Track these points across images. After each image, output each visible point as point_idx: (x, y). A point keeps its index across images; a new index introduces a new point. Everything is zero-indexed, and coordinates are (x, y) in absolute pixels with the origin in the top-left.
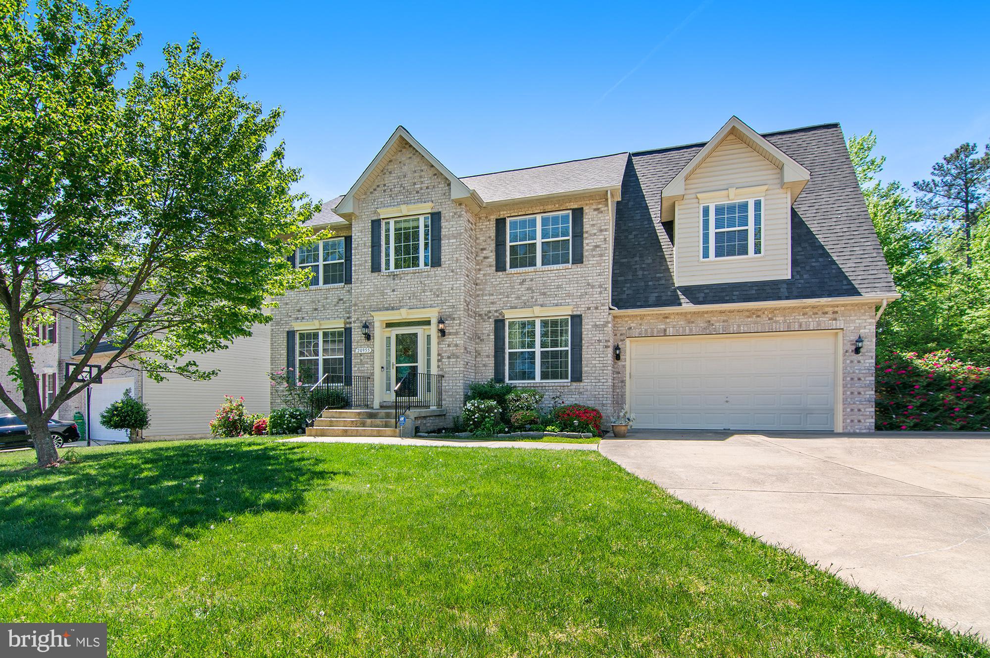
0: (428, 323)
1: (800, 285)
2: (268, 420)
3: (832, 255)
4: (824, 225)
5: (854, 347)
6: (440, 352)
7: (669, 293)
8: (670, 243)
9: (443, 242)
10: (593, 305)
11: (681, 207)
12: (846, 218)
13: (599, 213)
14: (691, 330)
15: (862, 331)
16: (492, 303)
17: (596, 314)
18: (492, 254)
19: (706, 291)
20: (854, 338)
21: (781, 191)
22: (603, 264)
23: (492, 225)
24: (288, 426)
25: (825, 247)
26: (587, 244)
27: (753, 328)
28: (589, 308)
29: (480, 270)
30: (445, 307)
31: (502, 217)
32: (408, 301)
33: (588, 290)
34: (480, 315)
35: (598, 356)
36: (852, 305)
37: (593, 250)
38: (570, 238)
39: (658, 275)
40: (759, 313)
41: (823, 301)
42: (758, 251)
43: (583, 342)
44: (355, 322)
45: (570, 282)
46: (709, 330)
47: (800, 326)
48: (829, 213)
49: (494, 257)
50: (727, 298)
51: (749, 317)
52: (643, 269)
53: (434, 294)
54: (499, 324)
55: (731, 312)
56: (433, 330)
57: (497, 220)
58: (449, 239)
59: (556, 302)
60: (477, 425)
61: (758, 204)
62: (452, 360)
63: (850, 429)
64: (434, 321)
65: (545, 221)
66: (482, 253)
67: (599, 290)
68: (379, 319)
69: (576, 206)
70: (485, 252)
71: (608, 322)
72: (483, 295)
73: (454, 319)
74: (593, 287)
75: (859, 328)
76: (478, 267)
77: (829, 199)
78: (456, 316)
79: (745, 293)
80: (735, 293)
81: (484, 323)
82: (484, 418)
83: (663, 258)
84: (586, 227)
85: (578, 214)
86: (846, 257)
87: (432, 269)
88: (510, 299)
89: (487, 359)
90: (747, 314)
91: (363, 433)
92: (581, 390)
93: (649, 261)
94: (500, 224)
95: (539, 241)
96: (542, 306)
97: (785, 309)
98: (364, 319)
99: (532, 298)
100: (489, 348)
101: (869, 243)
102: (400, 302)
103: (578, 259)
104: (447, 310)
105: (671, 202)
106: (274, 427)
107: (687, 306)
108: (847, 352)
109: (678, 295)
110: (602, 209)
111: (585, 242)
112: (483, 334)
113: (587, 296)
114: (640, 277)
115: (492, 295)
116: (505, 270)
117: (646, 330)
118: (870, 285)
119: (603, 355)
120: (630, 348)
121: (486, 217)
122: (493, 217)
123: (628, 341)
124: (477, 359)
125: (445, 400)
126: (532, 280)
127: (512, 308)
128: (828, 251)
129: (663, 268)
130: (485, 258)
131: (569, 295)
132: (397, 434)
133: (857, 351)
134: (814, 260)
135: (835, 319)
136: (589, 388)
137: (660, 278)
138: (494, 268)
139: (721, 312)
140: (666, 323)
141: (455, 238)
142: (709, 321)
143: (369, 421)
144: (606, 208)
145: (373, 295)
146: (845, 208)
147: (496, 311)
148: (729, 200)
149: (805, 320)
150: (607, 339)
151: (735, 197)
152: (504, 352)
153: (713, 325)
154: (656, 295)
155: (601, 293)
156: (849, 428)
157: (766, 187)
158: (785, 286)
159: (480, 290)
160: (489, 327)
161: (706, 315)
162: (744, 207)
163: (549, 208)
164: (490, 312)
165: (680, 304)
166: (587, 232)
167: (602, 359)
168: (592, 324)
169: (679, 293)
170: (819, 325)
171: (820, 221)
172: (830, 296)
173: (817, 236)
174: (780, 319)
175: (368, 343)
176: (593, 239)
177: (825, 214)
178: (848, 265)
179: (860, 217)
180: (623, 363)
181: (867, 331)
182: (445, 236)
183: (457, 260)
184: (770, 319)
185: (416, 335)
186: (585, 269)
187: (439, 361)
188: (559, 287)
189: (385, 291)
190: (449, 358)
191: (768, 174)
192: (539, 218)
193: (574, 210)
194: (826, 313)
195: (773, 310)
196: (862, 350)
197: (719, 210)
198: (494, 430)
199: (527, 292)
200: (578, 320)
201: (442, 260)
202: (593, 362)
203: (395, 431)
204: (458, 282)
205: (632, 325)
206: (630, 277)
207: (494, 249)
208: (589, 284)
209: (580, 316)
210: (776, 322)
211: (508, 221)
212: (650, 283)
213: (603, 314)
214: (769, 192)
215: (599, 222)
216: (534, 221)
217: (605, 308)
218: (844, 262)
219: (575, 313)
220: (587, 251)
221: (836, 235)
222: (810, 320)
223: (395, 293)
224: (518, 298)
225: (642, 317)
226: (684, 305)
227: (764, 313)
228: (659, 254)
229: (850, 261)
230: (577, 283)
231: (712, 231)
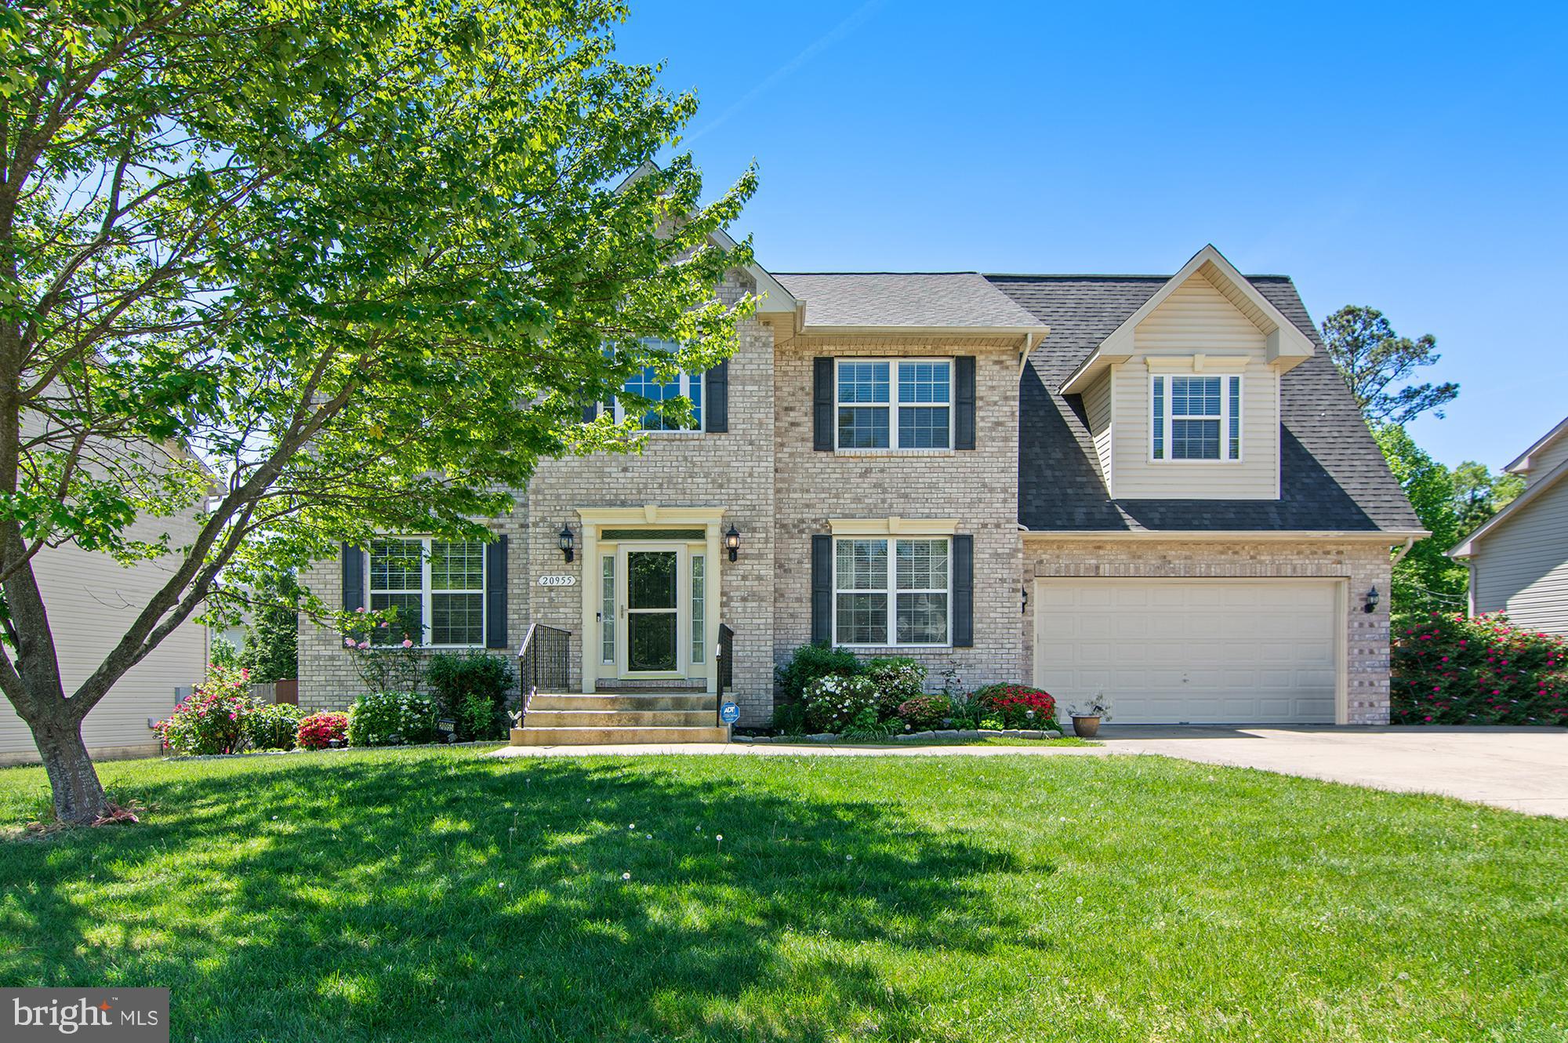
0: (698, 534)
1: (1294, 511)
2: (350, 717)
3: (1326, 469)
4: (1304, 424)
5: (1364, 604)
6: (726, 589)
7: (1104, 509)
8: (1085, 429)
9: (731, 388)
10: (991, 521)
11: (1120, 374)
12: (1332, 418)
13: (1002, 368)
14: (1137, 569)
15: (1374, 581)
16: (808, 506)
17: (997, 536)
18: (806, 419)
19: (1162, 510)
20: (1364, 590)
21: (1267, 367)
22: (1009, 454)
23: (808, 368)
25: (1316, 457)
26: (983, 419)
27: (1228, 569)
28: (985, 526)
29: (782, 445)
30: (735, 508)
31: (825, 354)
32: (658, 491)
33: (983, 496)
34: (783, 526)
35: (1000, 605)
36: (1362, 543)
37: (992, 429)
38: (951, 404)
39: (1079, 479)
40: (1238, 548)
41: (1333, 534)
42: (1234, 454)
43: (975, 581)
44: (536, 525)
45: (951, 480)
46: (1163, 572)
47: (1294, 569)
48: (1307, 408)
49: (811, 425)
50: (1196, 522)
51: (1222, 553)
52: (1051, 467)
53: (713, 482)
54: (821, 544)
55: (1197, 543)
56: (713, 549)
57: (816, 359)
58: (744, 384)
59: (927, 511)
61: (1234, 383)
62: (750, 604)
63: (1357, 720)
64: (714, 534)
65: (904, 372)
66: (787, 415)
67: (1002, 495)
68: (592, 522)
69: (962, 353)
70: (792, 414)
71: (1017, 550)
72: (788, 491)
73: (754, 530)
74: (992, 490)
75: (1370, 576)
76: (779, 440)
77: (1301, 387)
78: (758, 525)
79: (1220, 516)
80: (1205, 516)
81: (792, 541)
83: (1078, 450)
84: (981, 390)
85: (966, 367)
86: (1347, 474)
87: (709, 436)
88: (842, 501)
89: (796, 605)
90: (1220, 548)
91: (648, 737)
92: (971, 661)
93: (1059, 455)
94: (823, 367)
95: (894, 404)
96: (902, 516)
97: (1273, 543)
98: (558, 521)
99: (884, 501)
100: (801, 584)
101: (1371, 457)
102: (639, 493)
103: (966, 441)
104: (740, 514)
105: (1104, 364)
107: (1138, 532)
108: (1354, 609)
109: (1119, 513)
110: (1008, 363)
111: (979, 414)
112: (790, 559)
113: (982, 505)
114: (1051, 479)
115: (808, 491)
116: (832, 449)
117: (1067, 566)
118: (1388, 517)
119: (1008, 605)
120: (1038, 593)
121: (796, 352)
122: (809, 354)
123: (1036, 581)
124: (778, 605)
125: (737, 677)
126: (882, 471)
127: (845, 516)
128: (1321, 463)
129: (1084, 468)
130: (793, 424)
131: (950, 501)
132: (725, 738)
133: (1369, 608)
134: (1304, 475)
135: (1340, 563)
136: (985, 657)
137: (1082, 485)
138: (811, 445)
139: (1184, 543)
140: (1098, 557)
141: (756, 383)
142: (1165, 557)
143: (648, 715)
144: (1015, 362)
145: (579, 475)
146: (1327, 403)
147: (815, 521)
148: (1194, 372)
149: (1301, 562)
150: (1015, 577)
151: (1204, 369)
152: (830, 594)
153: (1170, 562)
154: (1084, 510)
155: (1005, 501)
156: (1356, 717)
157: (1247, 359)
158: (1274, 509)
159: (783, 480)
160: (800, 549)
161: (1159, 547)
162: (1214, 385)
163: (915, 349)
164: (802, 521)
165: (1126, 528)
166: (981, 398)
167: (1006, 610)
168: (990, 551)
169: (1121, 510)
170: (1319, 569)
171: (1298, 418)
172: (1338, 528)
173: (1300, 440)
174: (1266, 558)
175: (569, 567)
176: (993, 411)
177: (1302, 408)
178: (1353, 486)
179: (1350, 418)
180: (1030, 619)
181: (1381, 581)
182: (737, 377)
183: (761, 424)
184: (1252, 558)
185: (670, 556)
186: (978, 460)
187: (723, 605)
188: (932, 486)
189: (607, 470)
190: (744, 599)
191: (1249, 341)
192: (894, 366)
193: (959, 360)
194: (1328, 553)
195: (1257, 545)
196: (1377, 608)
197: (1179, 387)
198: (889, 729)
199: (875, 491)
200: (964, 544)
201: (730, 421)
202: (992, 615)
203: (719, 733)
204: (762, 464)
205: (1044, 556)
206: (1034, 479)
207: (810, 411)
208: (984, 485)
209: (969, 539)
210: (1261, 562)
211: (837, 362)
212: (1069, 491)
213: (1008, 536)
214: (1251, 367)
215: (1003, 383)
216: (884, 372)
217: (1011, 526)
218: (1346, 480)
219: (960, 532)
220: (982, 429)
221: (1324, 440)
222: (1307, 562)
223: (629, 475)
224: (857, 500)
225: (1061, 544)
226: (1134, 530)
227: (1243, 548)
228: (1071, 445)
229: (1353, 480)
230: (965, 482)
231: (1168, 418)
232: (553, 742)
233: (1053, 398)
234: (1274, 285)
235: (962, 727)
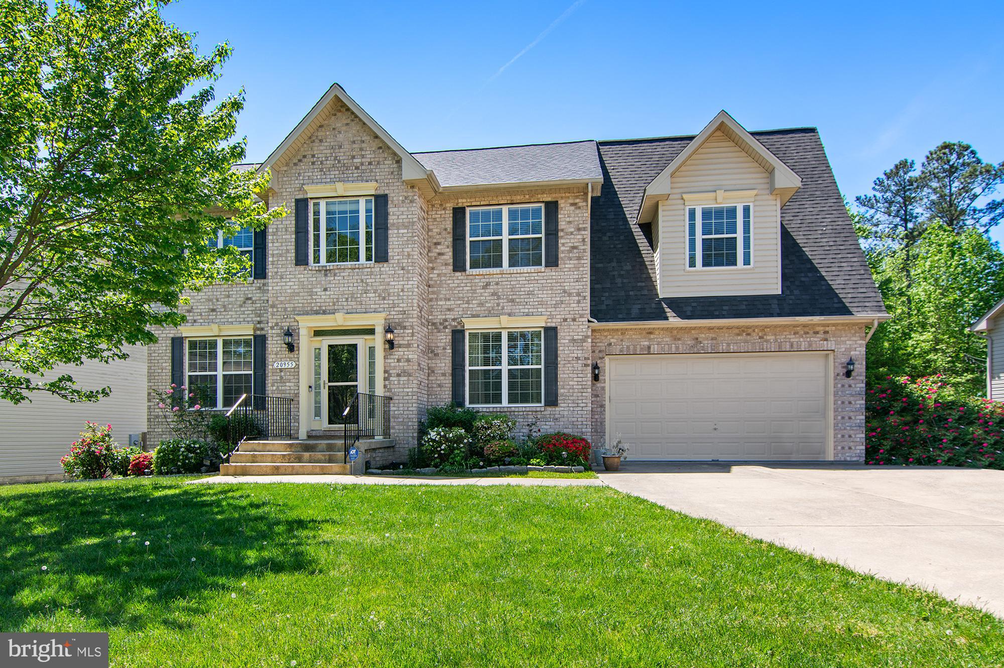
0: (371, 332)
1: (791, 302)
2: (153, 454)
3: (820, 270)
4: (809, 237)
5: (845, 370)
6: (387, 369)
7: (653, 306)
8: (650, 248)
9: (390, 232)
10: (569, 316)
11: (665, 208)
12: (831, 231)
13: (576, 208)
14: (677, 348)
15: (852, 353)
16: (449, 310)
17: (573, 327)
18: (448, 250)
19: (694, 304)
20: (845, 360)
21: (771, 197)
22: (581, 269)
23: (449, 214)
24: (184, 464)
25: (813, 261)
26: (563, 244)
27: (743, 347)
28: (565, 320)
29: (433, 269)
30: (393, 313)
31: (460, 205)
32: (345, 303)
33: (564, 299)
34: (434, 324)
35: (576, 376)
36: (843, 324)
37: (570, 251)
38: (542, 235)
39: (639, 284)
40: (750, 331)
41: (816, 319)
42: (747, 262)
43: (559, 359)
44: (272, 328)
45: (542, 288)
46: (696, 349)
47: (792, 346)
48: (813, 225)
49: (451, 254)
50: (717, 313)
51: (738, 335)
52: (621, 276)
53: (379, 296)
54: (458, 335)
55: (720, 328)
56: (378, 341)
57: (454, 209)
58: (398, 229)
59: (527, 311)
60: (443, 458)
61: (747, 210)
62: (402, 379)
63: (840, 458)
64: (379, 330)
65: (513, 215)
66: (436, 248)
67: (577, 298)
68: (306, 325)
69: (549, 199)
70: (439, 247)
71: (587, 337)
72: (437, 299)
73: (405, 328)
74: (570, 295)
75: (849, 350)
76: (431, 265)
77: (812, 209)
78: (407, 324)
79: (735, 308)
80: (725, 308)
81: (439, 334)
82: (452, 450)
83: (643, 263)
84: (562, 225)
85: (552, 208)
86: (835, 273)
87: (377, 265)
88: (471, 306)
89: (442, 378)
90: (737, 331)
91: (301, 470)
92: (557, 416)
93: (629, 267)
94: (459, 214)
95: (505, 237)
96: (510, 315)
97: (776, 327)
98: (285, 325)
99: (498, 305)
100: (445, 364)
101: (856, 259)
102: (334, 305)
103: (553, 261)
104: (396, 317)
105: (654, 201)
106: (163, 464)
107: (674, 321)
108: (838, 375)
109: (663, 308)
110: (580, 204)
111: (561, 241)
112: (438, 347)
113: (563, 306)
114: (620, 285)
115: (449, 300)
116: (465, 270)
117: (628, 347)
118: (861, 304)
119: (581, 375)
120: (609, 367)
121: (441, 205)
122: (450, 206)
123: (607, 359)
124: (430, 378)
125: (394, 428)
126: (497, 284)
127: (473, 316)
128: (817, 265)
129: (644, 276)
130: (440, 254)
131: (541, 303)
132: (348, 471)
133: (848, 374)
134: (803, 275)
135: (826, 340)
136: (566, 413)
137: (642, 288)
138: (451, 268)
139: (710, 329)
140: (650, 340)
141: (406, 227)
142: (697, 339)
143: (306, 455)
144: (584, 204)
145: (298, 294)
146: (829, 220)
147: (454, 320)
148: (717, 203)
149: (797, 340)
150: (586, 356)
151: (723, 201)
152: (464, 370)
153: (701, 343)
154: (639, 306)
155: (579, 302)
156: (840, 455)
157: (756, 192)
158: (776, 302)
159: (433, 293)
160: (444, 339)
161: (693, 332)
162: (732, 212)
163: (518, 198)
164: (446, 320)
165: (666, 318)
166: (562, 230)
167: (580, 379)
168: (569, 338)
169: (665, 306)
170: (810, 345)
171: (805, 233)
172: (822, 314)
173: (804, 249)
174: (770, 338)
175: (291, 355)
176: (570, 239)
177: (810, 225)
178: (838, 282)
179: (845, 231)
180: (602, 385)
181: (857, 353)
182: (393, 224)
183: (409, 255)
184: (761, 338)
185: (355, 346)
186: (560, 273)
187: (385, 379)
188: (531, 293)
189: (314, 290)
190: (399, 375)
191: (758, 178)
192: (505, 210)
193: (548, 204)
194: (817, 333)
195: (764, 328)
196: (853, 373)
197: (706, 214)
198: (466, 465)
199: (492, 298)
200: (552, 333)
201: (390, 254)
202: (571, 383)
203: (344, 467)
204: (410, 283)
205: (612, 340)
206: (609, 285)
207: (450, 244)
208: (565, 291)
209: (555, 329)
210: (767, 341)
211: (468, 210)
212: (631, 293)
213: (581, 327)
214: (758, 198)
215: (577, 219)
216: (499, 214)
217: (583, 320)
218: (833, 278)
219: (549, 325)
220: (563, 252)
221: (823, 248)
222: (801, 340)
223: (328, 293)
224: (481, 304)
225: (623, 332)
226: (671, 319)
227: (754, 331)
228: (638, 260)
229: (839, 277)
230: (552, 290)
231: (699, 237)
232: (244, 473)
233: (632, 226)
234: (804, 135)
235: (518, 464)
